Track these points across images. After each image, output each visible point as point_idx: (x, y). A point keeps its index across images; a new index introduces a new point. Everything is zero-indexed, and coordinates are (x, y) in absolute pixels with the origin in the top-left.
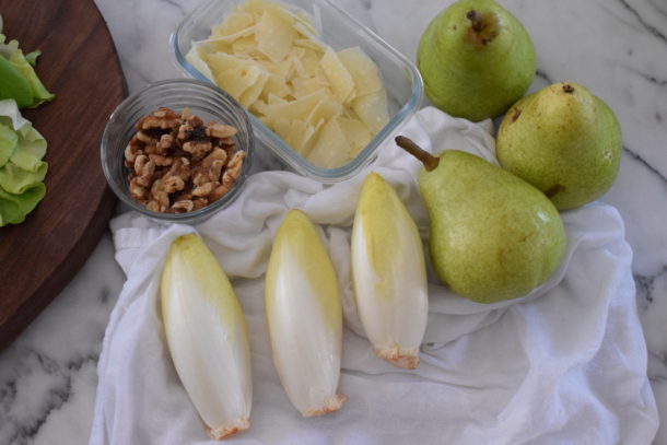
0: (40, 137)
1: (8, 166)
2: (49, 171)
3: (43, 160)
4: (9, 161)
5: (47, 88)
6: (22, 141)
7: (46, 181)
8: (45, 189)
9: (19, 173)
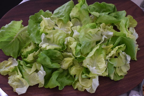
0: (129, 66)
1: (120, 68)
2: (127, 74)
3: (127, 71)
4: (121, 67)
5: (137, 57)
6: (126, 65)
7: (125, 76)
8: (124, 77)
9: (121, 71)
